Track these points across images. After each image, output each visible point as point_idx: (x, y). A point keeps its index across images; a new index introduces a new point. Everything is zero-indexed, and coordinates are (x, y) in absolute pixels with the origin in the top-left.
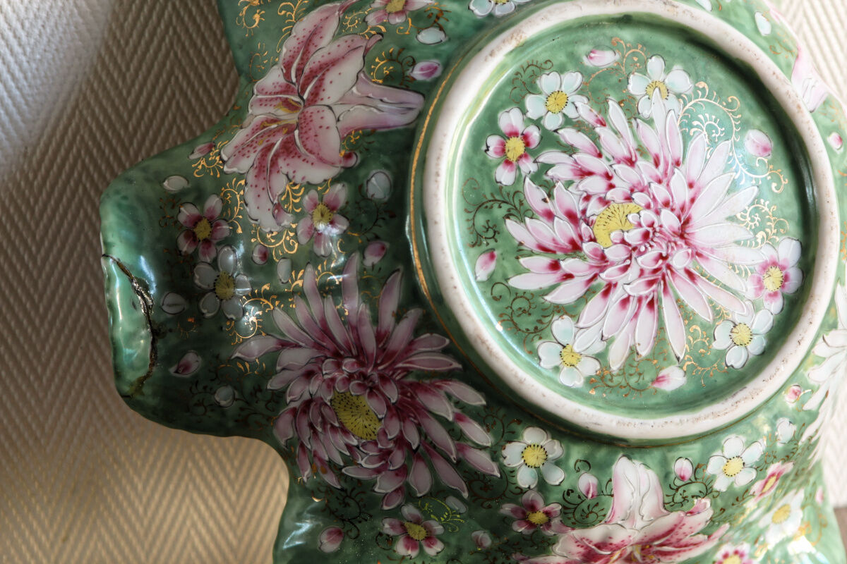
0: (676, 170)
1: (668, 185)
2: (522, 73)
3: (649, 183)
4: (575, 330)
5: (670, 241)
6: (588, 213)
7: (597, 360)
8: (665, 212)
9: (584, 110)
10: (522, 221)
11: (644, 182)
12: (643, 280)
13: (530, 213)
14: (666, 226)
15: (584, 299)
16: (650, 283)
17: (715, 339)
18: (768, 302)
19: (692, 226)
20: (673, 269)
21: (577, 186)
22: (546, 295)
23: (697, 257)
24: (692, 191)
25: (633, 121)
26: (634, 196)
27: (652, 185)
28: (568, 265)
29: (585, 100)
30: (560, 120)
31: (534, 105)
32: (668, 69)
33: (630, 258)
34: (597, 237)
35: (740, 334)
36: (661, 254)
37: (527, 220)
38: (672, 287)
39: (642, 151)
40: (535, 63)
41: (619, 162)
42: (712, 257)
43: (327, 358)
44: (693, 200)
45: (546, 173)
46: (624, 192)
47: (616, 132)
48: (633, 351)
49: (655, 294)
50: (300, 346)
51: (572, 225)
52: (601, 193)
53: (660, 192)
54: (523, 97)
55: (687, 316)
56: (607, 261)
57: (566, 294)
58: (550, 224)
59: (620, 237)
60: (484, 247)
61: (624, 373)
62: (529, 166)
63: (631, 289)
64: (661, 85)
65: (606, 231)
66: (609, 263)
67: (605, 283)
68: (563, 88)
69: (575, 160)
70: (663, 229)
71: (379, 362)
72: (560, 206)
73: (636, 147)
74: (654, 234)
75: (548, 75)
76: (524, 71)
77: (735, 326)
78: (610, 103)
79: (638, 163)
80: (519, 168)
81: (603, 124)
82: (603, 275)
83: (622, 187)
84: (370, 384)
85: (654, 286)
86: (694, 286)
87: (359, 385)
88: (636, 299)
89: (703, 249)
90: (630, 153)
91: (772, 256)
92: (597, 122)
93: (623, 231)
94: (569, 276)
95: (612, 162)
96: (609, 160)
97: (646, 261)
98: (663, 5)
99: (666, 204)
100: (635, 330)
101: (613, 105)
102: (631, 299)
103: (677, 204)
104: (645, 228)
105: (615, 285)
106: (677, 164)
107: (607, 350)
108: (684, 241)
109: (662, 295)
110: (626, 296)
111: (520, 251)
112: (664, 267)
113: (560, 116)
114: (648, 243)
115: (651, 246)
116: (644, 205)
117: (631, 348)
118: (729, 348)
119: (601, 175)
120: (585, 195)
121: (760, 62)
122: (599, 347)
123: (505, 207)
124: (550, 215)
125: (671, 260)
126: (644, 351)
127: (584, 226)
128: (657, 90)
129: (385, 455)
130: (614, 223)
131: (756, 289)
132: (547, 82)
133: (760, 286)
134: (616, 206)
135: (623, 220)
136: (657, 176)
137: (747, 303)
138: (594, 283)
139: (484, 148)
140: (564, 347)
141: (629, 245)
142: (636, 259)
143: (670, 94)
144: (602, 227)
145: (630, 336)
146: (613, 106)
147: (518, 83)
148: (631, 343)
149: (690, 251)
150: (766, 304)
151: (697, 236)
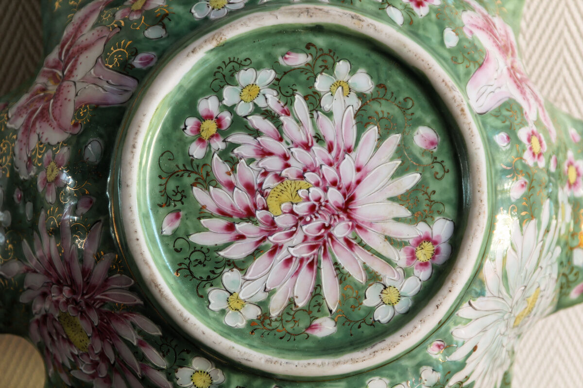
0: (347, 156)
1: (338, 168)
2: (223, 67)
3: (321, 165)
4: (242, 281)
5: (333, 215)
6: (264, 187)
7: (259, 307)
8: (332, 190)
9: (272, 101)
10: (207, 189)
11: (316, 164)
12: (306, 245)
13: (214, 183)
14: (331, 201)
15: (253, 256)
16: (312, 248)
17: (366, 298)
18: (418, 270)
19: (355, 203)
20: (334, 238)
21: (258, 163)
22: (221, 251)
23: (356, 229)
24: (359, 174)
25: (314, 113)
26: (306, 175)
27: (323, 167)
28: (242, 227)
29: (275, 93)
30: (251, 108)
31: (230, 95)
32: (353, 72)
33: (296, 226)
34: (269, 206)
35: (389, 295)
36: (324, 224)
37: (211, 188)
38: (331, 252)
39: (319, 138)
40: (236, 60)
41: (297, 146)
42: (370, 230)
43: (53, 284)
44: (358, 182)
45: (232, 151)
46: (298, 171)
47: (298, 122)
48: (292, 302)
49: (316, 256)
50: (37, 272)
51: (249, 196)
52: (278, 171)
53: (330, 173)
54: (222, 87)
55: (342, 277)
56: (276, 227)
57: (237, 251)
58: (230, 193)
59: (289, 208)
60: (172, 208)
61: (281, 320)
62: (218, 145)
63: (294, 251)
64: (344, 85)
65: (277, 202)
66: (277, 229)
67: (272, 245)
68: (257, 82)
69: (259, 142)
70: (328, 204)
71: (85, 292)
72: (241, 179)
73: (313, 134)
74: (319, 207)
75: (246, 70)
76: (226, 66)
77: (385, 288)
78: (297, 96)
79: (313, 148)
80: (209, 145)
81: (287, 114)
82: (271, 238)
83: (296, 166)
84: (80, 309)
85: (315, 251)
86: (352, 253)
87: (74, 308)
88: (298, 260)
89: (363, 222)
90: (308, 139)
91: (426, 232)
92: (282, 112)
93: (292, 204)
94: (241, 237)
95: (291, 145)
96: (288, 144)
97: (311, 229)
98: (351, 19)
99: (334, 183)
100: (294, 285)
101: (298, 98)
102: (294, 259)
103: (344, 183)
104: (312, 202)
105: (281, 247)
106: (349, 150)
107: (268, 299)
108: (346, 215)
109: (322, 258)
110: (289, 256)
111: (202, 213)
112: (326, 235)
113: (251, 105)
114: (314, 214)
115: (316, 217)
116: (313, 183)
117: (290, 299)
118: (378, 306)
119: (279, 156)
120: (263, 171)
121: (431, 70)
122: (262, 296)
123: (194, 176)
124: (231, 186)
125: (333, 230)
126: (301, 303)
127: (259, 196)
128: (340, 88)
129: (95, 365)
130: (285, 196)
131: (407, 258)
132: (245, 76)
133: (413, 256)
134: (289, 182)
135: (294, 194)
136: (329, 160)
137: (398, 270)
138: (263, 244)
139: (182, 127)
140: (231, 294)
141: (297, 215)
142: (301, 227)
143: (351, 93)
144: (275, 199)
145: (290, 289)
146: (299, 100)
147: (219, 76)
148: (290, 295)
149: (350, 223)
150: (416, 272)
151: (358, 212)
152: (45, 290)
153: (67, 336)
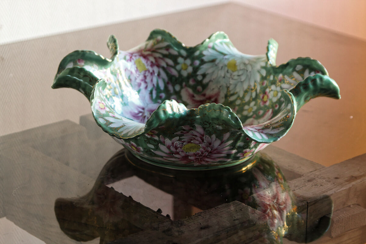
43: (211, 150)
50: (219, 146)
71: (202, 159)
84: (197, 156)
87: (199, 154)
129: (176, 148)
152: (212, 145)
153: (192, 143)
